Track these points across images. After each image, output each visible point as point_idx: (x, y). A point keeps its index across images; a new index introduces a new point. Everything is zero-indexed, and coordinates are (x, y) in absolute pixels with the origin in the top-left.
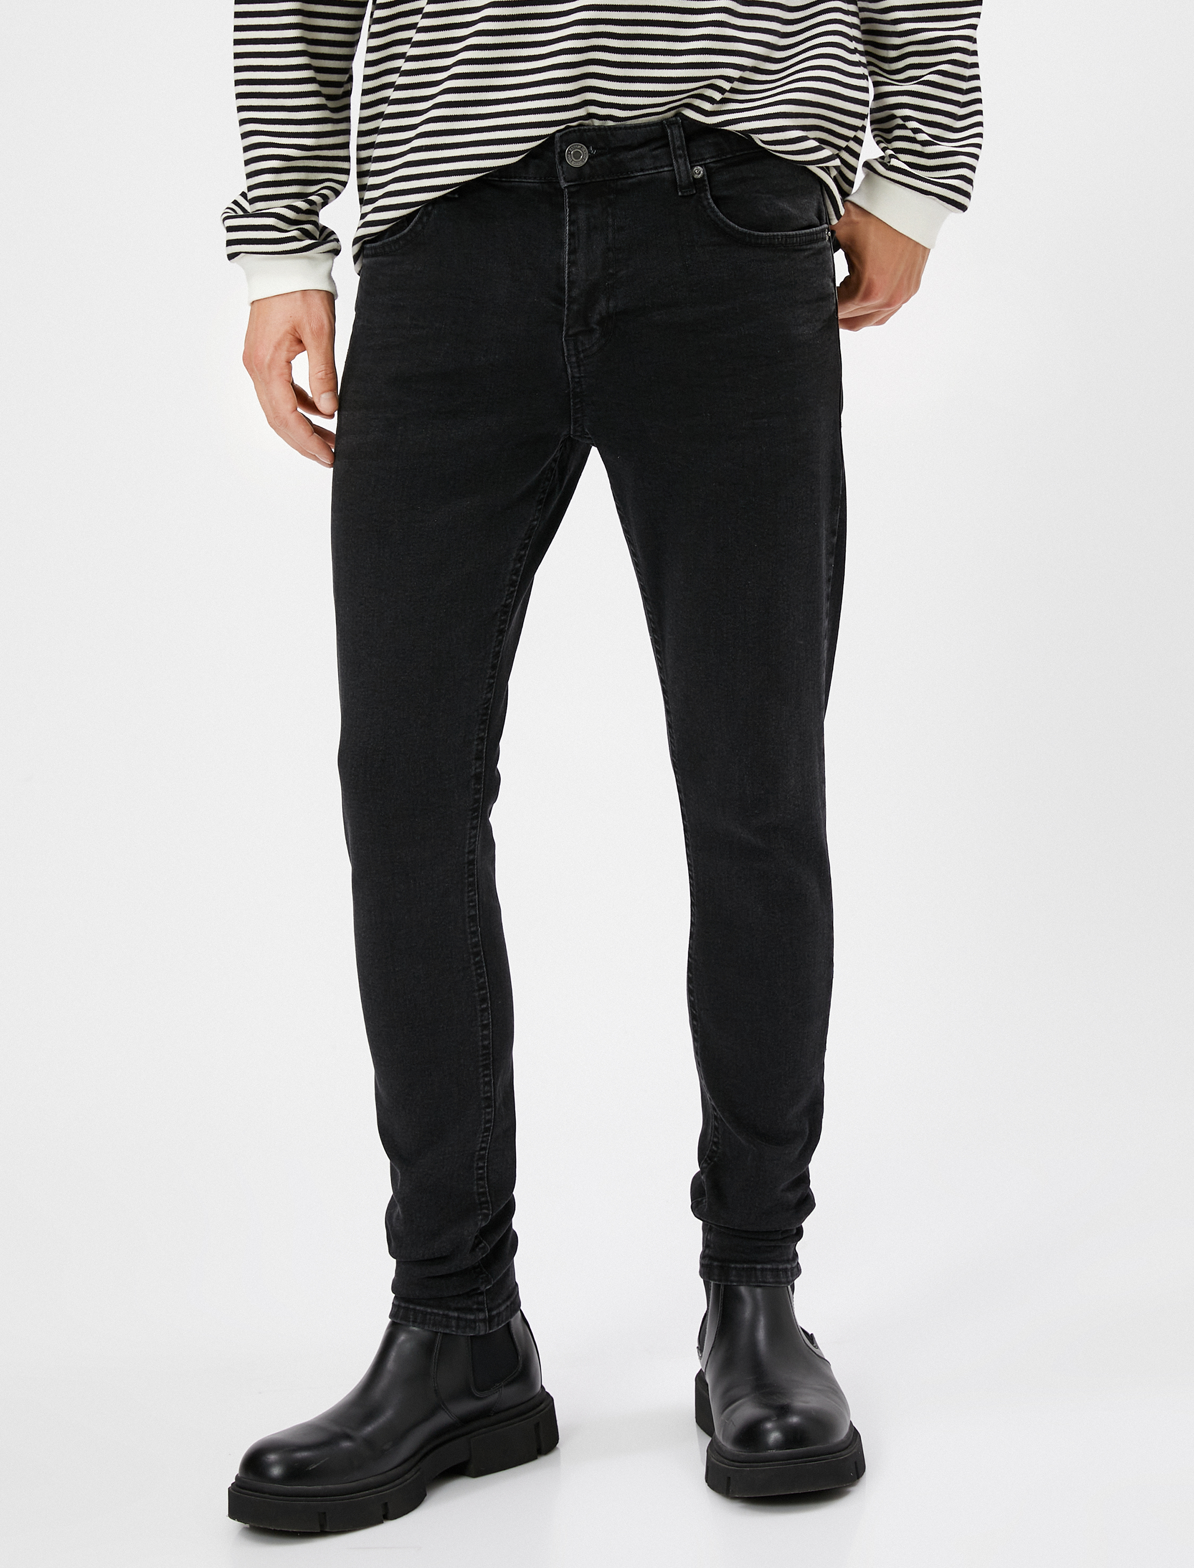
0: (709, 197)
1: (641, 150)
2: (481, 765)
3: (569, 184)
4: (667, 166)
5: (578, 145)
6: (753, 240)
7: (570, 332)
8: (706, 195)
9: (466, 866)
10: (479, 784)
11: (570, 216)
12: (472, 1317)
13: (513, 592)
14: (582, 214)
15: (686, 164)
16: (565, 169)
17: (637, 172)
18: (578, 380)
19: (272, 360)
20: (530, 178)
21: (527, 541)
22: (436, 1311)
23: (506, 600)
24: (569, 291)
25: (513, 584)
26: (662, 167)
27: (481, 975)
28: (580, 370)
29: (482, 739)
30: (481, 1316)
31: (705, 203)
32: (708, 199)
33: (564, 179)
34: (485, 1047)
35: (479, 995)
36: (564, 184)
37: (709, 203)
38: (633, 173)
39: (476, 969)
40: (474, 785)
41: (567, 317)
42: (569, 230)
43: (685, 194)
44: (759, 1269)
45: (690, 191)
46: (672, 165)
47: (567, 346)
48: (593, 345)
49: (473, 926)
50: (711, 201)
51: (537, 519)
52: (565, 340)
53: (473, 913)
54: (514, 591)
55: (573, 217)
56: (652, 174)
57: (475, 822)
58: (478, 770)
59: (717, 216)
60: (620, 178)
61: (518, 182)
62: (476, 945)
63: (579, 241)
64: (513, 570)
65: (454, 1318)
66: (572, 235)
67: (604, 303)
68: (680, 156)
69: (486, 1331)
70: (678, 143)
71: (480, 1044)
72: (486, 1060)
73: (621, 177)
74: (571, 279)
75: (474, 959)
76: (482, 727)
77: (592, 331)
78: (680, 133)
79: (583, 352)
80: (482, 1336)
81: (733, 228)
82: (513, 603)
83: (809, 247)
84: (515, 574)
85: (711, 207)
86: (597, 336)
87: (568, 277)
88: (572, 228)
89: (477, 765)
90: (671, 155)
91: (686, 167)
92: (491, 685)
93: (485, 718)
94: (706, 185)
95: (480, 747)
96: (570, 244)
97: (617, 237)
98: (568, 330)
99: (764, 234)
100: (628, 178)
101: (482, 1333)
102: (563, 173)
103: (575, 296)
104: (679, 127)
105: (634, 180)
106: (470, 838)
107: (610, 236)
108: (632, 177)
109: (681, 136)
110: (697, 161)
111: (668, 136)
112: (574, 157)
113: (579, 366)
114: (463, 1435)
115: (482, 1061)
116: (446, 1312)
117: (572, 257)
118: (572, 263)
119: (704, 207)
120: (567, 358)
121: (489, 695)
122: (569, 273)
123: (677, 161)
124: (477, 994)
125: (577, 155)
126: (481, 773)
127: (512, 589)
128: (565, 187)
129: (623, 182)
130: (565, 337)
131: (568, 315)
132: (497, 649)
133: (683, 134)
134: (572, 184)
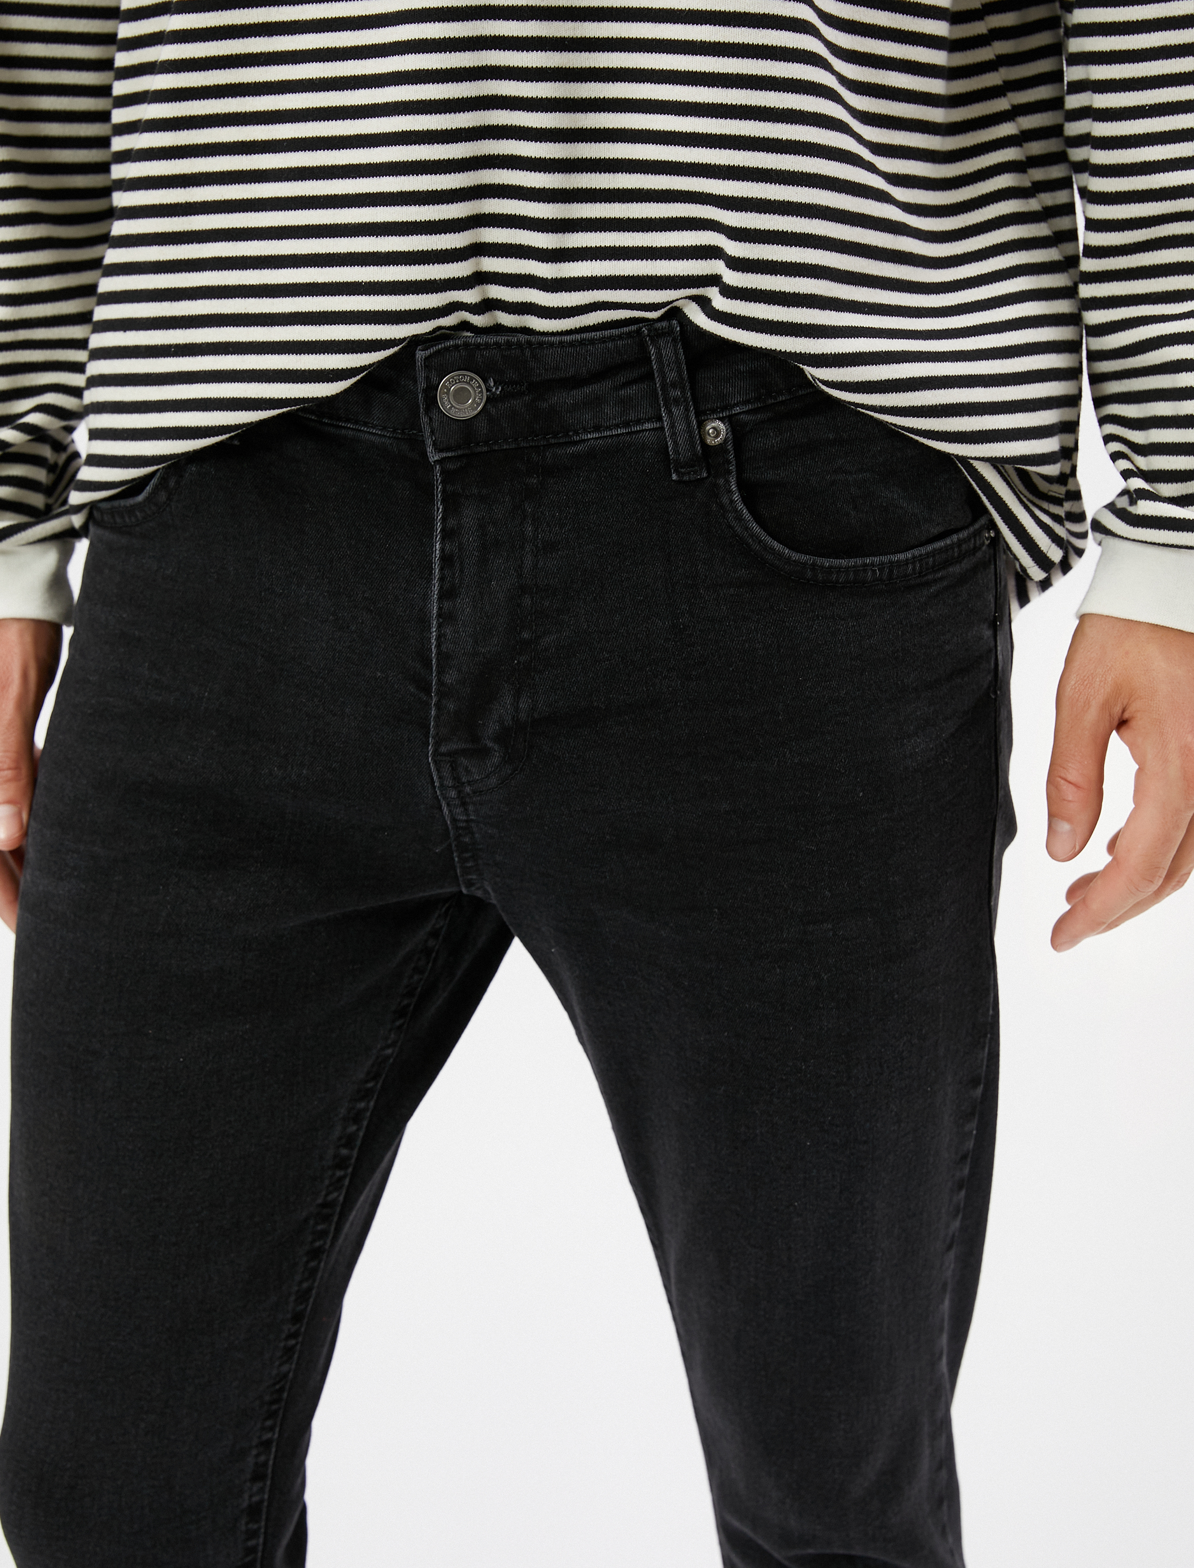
0: (734, 488)
1: (596, 387)
2: (262, 1490)
3: (444, 455)
4: (649, 420)
5: (464, 375)
6: (820, 577)
7: (443, 749)
8: (728, 482)
11: (444, 519)
13: (341, 1179)
14: (469, 516)
15: (687, 417)
16: (436, 425)
17: (586, 431)
18: (464, 824)
20: (374, 427)
21: (370, 1085)
23: (327, 1195)
24: (439, 673)
25: (341, 1163)
26: (639, 422)
28: (466, 810)
29: (267, 1444)
31: (725, 500)
32: (730, 491)
33: (434, 444)
36: (433, 457)
37: (732, 501)
38: (578, 434)
40: (247, 1523)
41: (435, 721)
42: (442, 550)
43: (686, 478)
45: (695, 472)
46: (659, 419)
47: (438, 770)
48: (488, 776)
50: (736, 497)
51: (394, 1044)
52: (435, 762)
54: (344, 1177)
55: (452, 522)
56: (618, 435)
58: (256, 1499)
59: (747, 528)
60: (552, 444)
61: (352, 429)
63: (462, 571)
64: (340, 1139)
66: (446, 560)
67: (508, 700)
68: (676, 401)
70: (671, 376)
73: (553, 441)
74: (444, 648)
76: (269, 1423)
77: (483, 753)
78: (676, 354)
79: (469, 784)
81: (780, 555)
82: (341, 1198)
83: (940, 575)
84: (345, 1146)
85: (736, 510)
86: (496, 760)
87: (438, 646)
88: (448, 547)
89: (255, 1489)
90: (658, 399)
91: (689, 424)
92: (289, 1351)
94: (729, 462)
96: (442, 579)
97: (541, 564)
98: (437, 744)
99: (844, 562)
100: (566, 444)
102: (432, 432)
103: (452, 684)
104: (674, 340)
105: (580, 448)
107: (528, 561)
108: (576, 443)
109: (678, 362)
110: (714, 411)
111: (650, 361)
112: (455, 400)
113: (464, 804)
117: (446, 605)
118: (446, 617)
119: (722, 506)
120: (441, 791)
121: (285, 1368)
122: (439, 638)
123: (670, 413)
125: (461, 396)
126: (261, 1501)
127: (339, 1173)
128: (434, 462)
129: (559, 451)
130: (434, 755)
131: (437, 717)
132: (305, 1285)
133: (682, 357)
134: (449, 454)
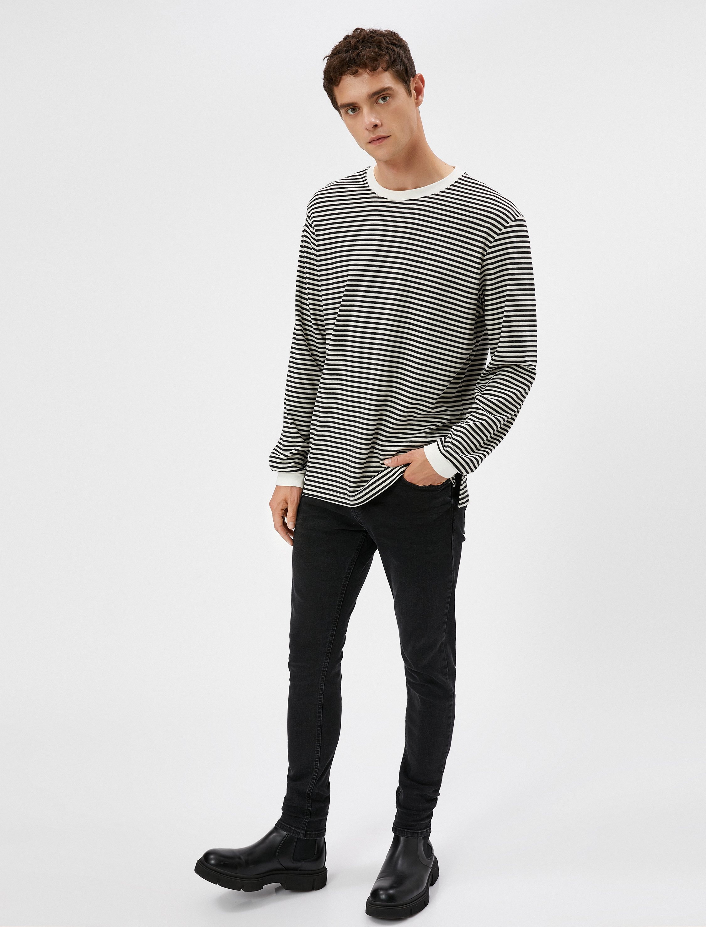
9: (322, 672)
10: (330, 644)
12: (299, 831)
13: (347, 580)
19: (276, 508)
22: (287, 825)
27: (320, 708)
30: (302, 832)
34: (318, 734)
35: (318, 715)
39: (319, 706)
40: (329, 644)
44: (406, 831)
49: (321, 692)
53: (322, 687)
57: (327, 657)
62: (321, 698)
64: (347, 573)
65: (293, 829)
69: (303, 837)
71: (317, 732)
72: (319, 738)
75: (319, 702)
76: (334, 626)
80: (301, 839)
82: (347, 584)
89: (331, 638)
93: (335, 623)
95: (333, 632)
101: (302, 838)
106: (325, 663)
114: (285, 874)
115: (317, 738)
116: (290, 827)
121: (337, 615)
124: (317, 714)
